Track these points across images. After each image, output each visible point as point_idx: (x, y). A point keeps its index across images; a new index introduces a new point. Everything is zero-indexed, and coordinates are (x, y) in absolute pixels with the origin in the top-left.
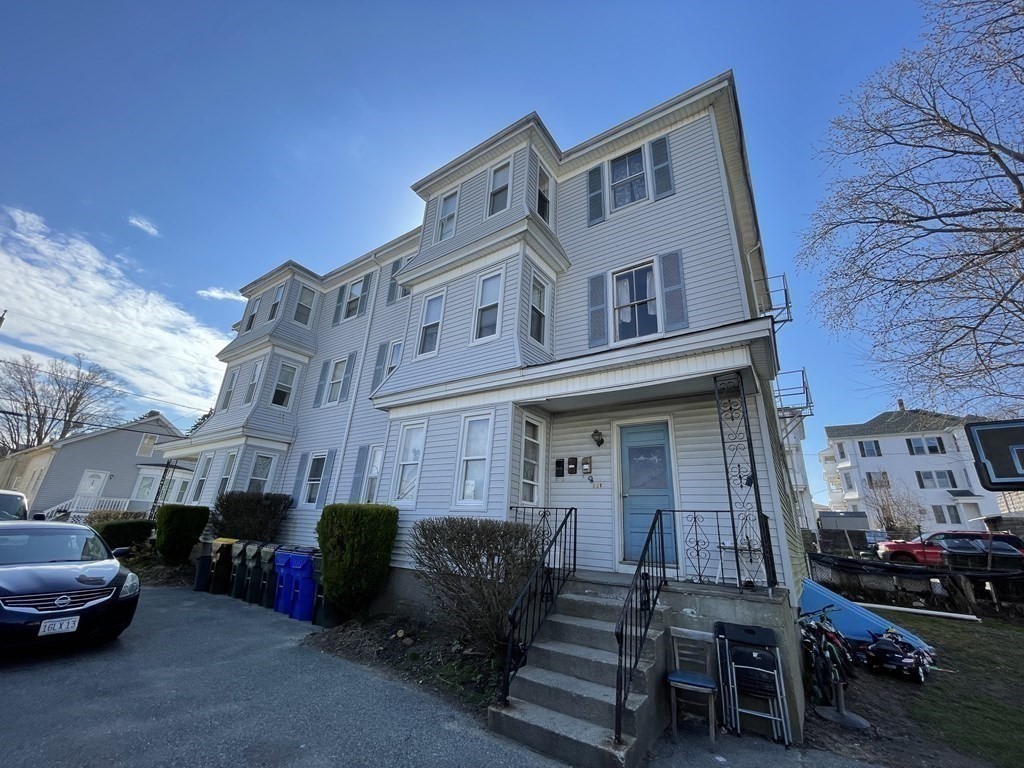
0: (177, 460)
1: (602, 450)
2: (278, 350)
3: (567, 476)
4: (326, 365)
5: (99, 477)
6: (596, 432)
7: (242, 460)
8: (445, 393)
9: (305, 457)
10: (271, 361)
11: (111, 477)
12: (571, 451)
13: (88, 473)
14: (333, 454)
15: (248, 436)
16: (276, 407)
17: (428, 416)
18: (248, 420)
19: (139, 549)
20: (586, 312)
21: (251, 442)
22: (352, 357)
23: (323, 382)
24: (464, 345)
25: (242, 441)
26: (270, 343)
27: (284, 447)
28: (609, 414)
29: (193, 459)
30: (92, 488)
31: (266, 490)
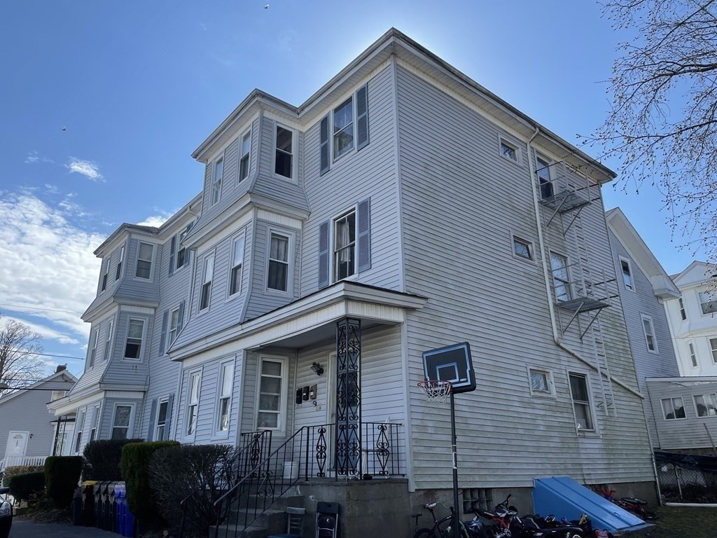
0: (66, 415)
1: (322, 378)
2: (125, 308)
3: (304, 403)
4: (166, 314)
5: (21, 437)
6: (314, 364)
7: (103, 412)
8: (205, 346)
9: (154, 402)
10: (119, 319)
11: (31, 436)
12: (306, 381)
13: (12, 434)
14: (172, 397)
15: (106, 391)
16: (129, 360)
17: (202, 365)
18: (103, 377)
19: (39, 496)
20: (317, 257)
21: (110, 395)
22: (182, 306)
23: (164, 332)
24: (222, 302)
25: (102, 395)
26: (115, 304)
27: (140, 396)
28: (326, 347)
29: (73, 414)
30: (18, 448)
31: (129, 436)
